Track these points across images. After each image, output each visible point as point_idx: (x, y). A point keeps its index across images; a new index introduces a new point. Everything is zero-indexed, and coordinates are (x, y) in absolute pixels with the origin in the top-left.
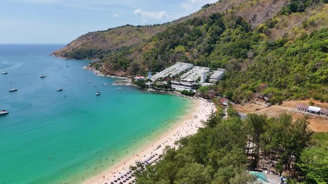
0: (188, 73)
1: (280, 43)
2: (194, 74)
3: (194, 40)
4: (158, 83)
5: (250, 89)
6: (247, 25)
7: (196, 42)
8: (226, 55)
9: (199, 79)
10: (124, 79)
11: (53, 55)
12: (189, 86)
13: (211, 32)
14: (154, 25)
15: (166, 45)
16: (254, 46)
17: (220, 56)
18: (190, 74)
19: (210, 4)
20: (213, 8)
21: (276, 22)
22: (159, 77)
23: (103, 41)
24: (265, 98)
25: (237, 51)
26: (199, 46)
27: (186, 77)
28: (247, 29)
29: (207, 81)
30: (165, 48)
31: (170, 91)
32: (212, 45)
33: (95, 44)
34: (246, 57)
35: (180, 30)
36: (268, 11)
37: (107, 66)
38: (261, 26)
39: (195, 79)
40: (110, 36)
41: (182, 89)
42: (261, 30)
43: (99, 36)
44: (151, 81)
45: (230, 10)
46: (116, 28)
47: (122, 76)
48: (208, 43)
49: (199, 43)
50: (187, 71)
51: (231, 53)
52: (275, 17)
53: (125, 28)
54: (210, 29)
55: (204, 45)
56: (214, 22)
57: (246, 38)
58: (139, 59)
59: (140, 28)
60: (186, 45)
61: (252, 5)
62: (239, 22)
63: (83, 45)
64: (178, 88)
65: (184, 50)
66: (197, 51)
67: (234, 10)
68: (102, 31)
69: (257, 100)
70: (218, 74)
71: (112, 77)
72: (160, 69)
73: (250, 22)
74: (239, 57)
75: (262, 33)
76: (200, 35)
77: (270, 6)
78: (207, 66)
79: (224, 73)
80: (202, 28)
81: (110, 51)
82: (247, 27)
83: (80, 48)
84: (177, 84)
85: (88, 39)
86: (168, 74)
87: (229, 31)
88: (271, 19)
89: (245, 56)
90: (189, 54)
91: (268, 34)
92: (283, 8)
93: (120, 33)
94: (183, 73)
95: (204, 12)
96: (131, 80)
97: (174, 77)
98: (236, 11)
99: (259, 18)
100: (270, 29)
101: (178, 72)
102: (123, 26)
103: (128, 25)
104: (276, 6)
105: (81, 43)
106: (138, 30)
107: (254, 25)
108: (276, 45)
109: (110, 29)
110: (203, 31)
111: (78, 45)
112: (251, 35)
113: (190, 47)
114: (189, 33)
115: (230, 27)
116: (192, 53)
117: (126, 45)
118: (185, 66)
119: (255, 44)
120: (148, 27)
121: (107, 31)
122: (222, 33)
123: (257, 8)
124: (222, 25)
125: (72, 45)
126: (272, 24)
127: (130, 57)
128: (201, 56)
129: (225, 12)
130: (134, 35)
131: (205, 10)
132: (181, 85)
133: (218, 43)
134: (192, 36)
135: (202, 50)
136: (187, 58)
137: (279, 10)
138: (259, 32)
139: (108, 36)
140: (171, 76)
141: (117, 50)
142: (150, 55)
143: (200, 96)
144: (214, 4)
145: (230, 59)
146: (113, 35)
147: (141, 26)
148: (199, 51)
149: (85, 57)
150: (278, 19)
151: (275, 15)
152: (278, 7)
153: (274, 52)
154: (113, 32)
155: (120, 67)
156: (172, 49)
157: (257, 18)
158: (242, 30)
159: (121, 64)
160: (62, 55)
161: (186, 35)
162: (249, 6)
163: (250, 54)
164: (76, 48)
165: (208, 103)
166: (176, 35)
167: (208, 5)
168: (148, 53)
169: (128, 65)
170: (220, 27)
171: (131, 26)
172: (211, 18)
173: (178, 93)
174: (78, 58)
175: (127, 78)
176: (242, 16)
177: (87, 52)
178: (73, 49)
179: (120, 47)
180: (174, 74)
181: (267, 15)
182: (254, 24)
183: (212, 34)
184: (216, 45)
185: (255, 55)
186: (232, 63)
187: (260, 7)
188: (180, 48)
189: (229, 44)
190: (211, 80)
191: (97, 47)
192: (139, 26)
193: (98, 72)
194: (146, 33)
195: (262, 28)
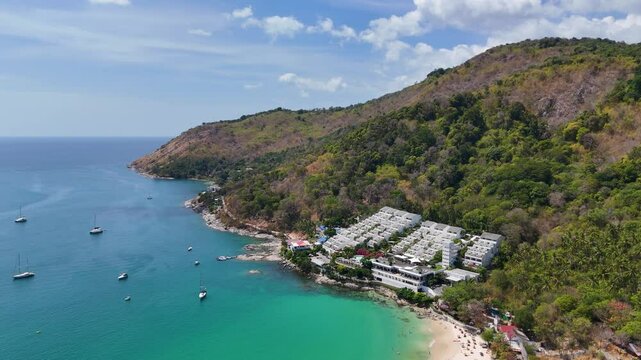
0: (411, 238)
1: (629, 173)
2: (426, 242)
3: (419, 154)
4: (342, 263)
5: (581, 313)
6: (536, 123)
7: (422, 158)
8: (497, 196)
9: (438, 258)
10: (266, 240)
11: (133, 169)
12: (415, 278)
13: (456, 136)
14: (332, 109)
15: (358, 162)
16: (561, 176)
17: (482, 195)
18: (416, 241)
19: (445, 68)
20: (452, 78)
21: (607, 119)
22: (342, 246)
23: (230, 142)
24: (632, 347)
25: (523, 186)
26: (432, 168)
27: (405, 250)
28: (537, 132)
29: (457, 264)
30: (354, 168)
31: (370, 285)
32: (461, 168)
33: (214, 148)
34: (546, 203)
35: (387, 132)
36: (583, 91)
37: (231, 206)
38: (571, 126)
39: (429, 258)
40: (244, 131)
41: (398, 282)
42: (571, 136)
43: (221, 132)
44: (324, 252)
45: (494, 88)
46: (256, 115)
47: (261, 232)
48: (452, 162)
49: (428, 161)
50: (406, 232)
51: (508, 192)
52: (601, 107)
53: (273, 114)
54: (452, 130)
55: (442, 167)
56: (461, 113)
57: (536, 150)
58: (299, 193)
59: (303, 116)
60: (400, 164)
61: (543, 78)
62: (518, 114)
63: (190, 149)
64: (388, 279)
65: (397, 174)
66: (428, 182)
67: (502, 88)
68: (229, 122)
69: (607, 348)
70: (483, 246)
71: (242, 232)
72: (343, 219)
73: (541, 115)
74: (530, 201)
75: (576, 141)
76: (432, 142)
77: (585, 80)
78: (454, 224)
79: (498, 246)
80: (434, 125)
81: (242, 163)
82: (536, 127)
83: (184, 155)
84: (386, 269)
85: (201, 137)
86: (362, 239)
87: (497, 134)
88: (593, 112)
89: (542, 200)
90: (408, 184)
91: (592, 145)
92: (618, 88)
93: (264, 126)
94: (397, 237)
95: (432, 86)
96: (278, 245)
97: (377, 248)
98: (508, 89)
99: (561, 106)
100: (593, 134)
101: (387, 234)
102: (271, 112)
103: (280, 109)
104: (598, 80)
105: (186, 145)
106: (299, 118)
107: (551, 122)
108: (618, 177)
109: (244, 118)
110: (439, 135)
111: (180, 149)
112: (549, 145)
113: (411, 169)
114: (406, 138)
115: (497, 126)
116: (415, 183)
117: (274, 150)
118: (404, 218)
119: (561, 170)
120: (318, 112)
121: (238, 120)
122: (480, 138)
123: (556, 84)
124: (478, 120)
125: (171, 147)
126: (597, 121)
127: (280, 185)
128: (437, 192)
129: (483, 92)
130: (290, 129)
131: (437, 83)
132: (395, 271)
133: (473, 162)
134: (414, 143)
135: (439, 180)
136: (403, 197)
137: (610, 90)
138: (567, 139)
139: (240, 131)
140: (371, 243)
141: (256, 160)
142: (322, 184)
143: (446, 312)
144: (455, 70)
145: (508, 208)
146: (250, 130)
147: (306, 112)
148: (432, 179)
149: (193, 174)
150: (609, 111)
151: (600, 100)
152: (604, 83)
153: (617, 195)
154: (251, 123)
155: (258, 210)
156: (369, 174)
157: (557, 105)
158: (526, 133)
159: (262, 203)
160: (148, 170)
161: (399, 140)
162: (535, 79)
163: (556, 197)
164: (177, 155)
165: (469, 337)
166: (378, 142)
167: (441, 72)
168: (318, 182)
169: (275, 204)
170: (475, 124)
171: (286, 110)
172: (453, 104)
173: (389, 293)
174: (178, 177)
175: (271, 236)
176: (521, 101)
177: (197, 164)
178: (170, 157)
179: (262, 153)
180: (377, 239)
181: (581, 101)
182: (552, 119)
183: (459, 140)
184: (469, 166)
185: (569, 199)
186: (515, 220)
187: (562, 82)
188: (387, 171)
189: (500, 167)
190: (466, 262)
191: (217, 153)
192: (301, 112)
193: (213, 217)
194: (316, 126)
195: (575, 131)
